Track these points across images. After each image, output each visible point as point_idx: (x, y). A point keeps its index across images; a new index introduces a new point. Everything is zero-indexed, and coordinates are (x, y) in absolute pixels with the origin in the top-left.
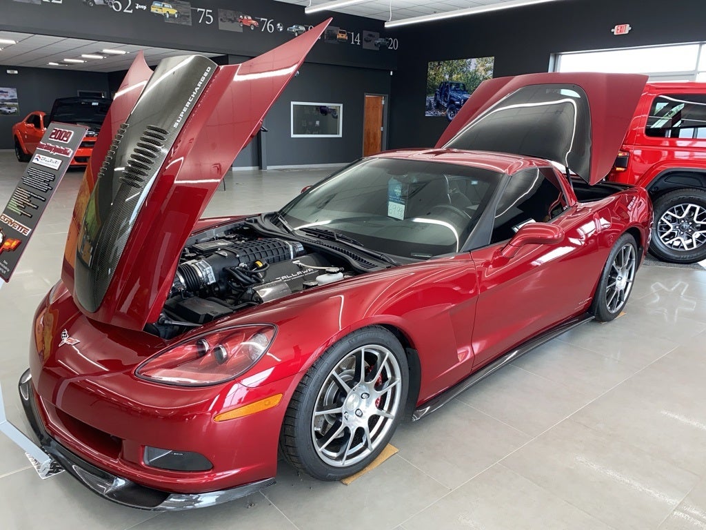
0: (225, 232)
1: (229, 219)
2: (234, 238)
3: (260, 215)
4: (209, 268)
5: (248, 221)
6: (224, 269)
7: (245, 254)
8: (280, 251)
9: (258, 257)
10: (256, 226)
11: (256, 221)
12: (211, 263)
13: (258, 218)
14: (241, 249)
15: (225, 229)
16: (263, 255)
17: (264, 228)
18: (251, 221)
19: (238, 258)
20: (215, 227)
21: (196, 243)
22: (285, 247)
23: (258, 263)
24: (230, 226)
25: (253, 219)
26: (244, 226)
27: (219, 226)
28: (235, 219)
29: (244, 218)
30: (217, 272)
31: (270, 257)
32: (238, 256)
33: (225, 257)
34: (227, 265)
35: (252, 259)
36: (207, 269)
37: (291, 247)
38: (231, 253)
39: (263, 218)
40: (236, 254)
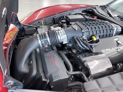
0: (82, 11)
1: (85, 6)
2: (85, 15)
3: (97, 6)
4: (64, 35)
5: (92, 8)
6: (73, 37)
7: (87, 30)
8: (109, 31)
9: (95, 33)
10: (95, 10)
11: (95, 8)
12: (66, 32)
13: (97, 7)
14: (86, 26)
15: (82, 10)
16: (98, 32)
17: (98, 12)
18: (93, 8)
19: (83, 33)
20: (79, 8)
21: (69, 15)
22: (112, 29)
23: (94, 37)
24: (84, 9)
25: (94, 7)
26: (90, 10)
27: (80, 8)
28: (88, 6)
29: (90, 6)
30: (69, 38)
31: (102, 34)
32: (83, 31)
33: (75, 30)
34: (75, 35)
35: (91, 34)
36: (63, 36)
37: (115, 29)
38: (79, 28)
39: (99, 7)
40: (82, 30)
